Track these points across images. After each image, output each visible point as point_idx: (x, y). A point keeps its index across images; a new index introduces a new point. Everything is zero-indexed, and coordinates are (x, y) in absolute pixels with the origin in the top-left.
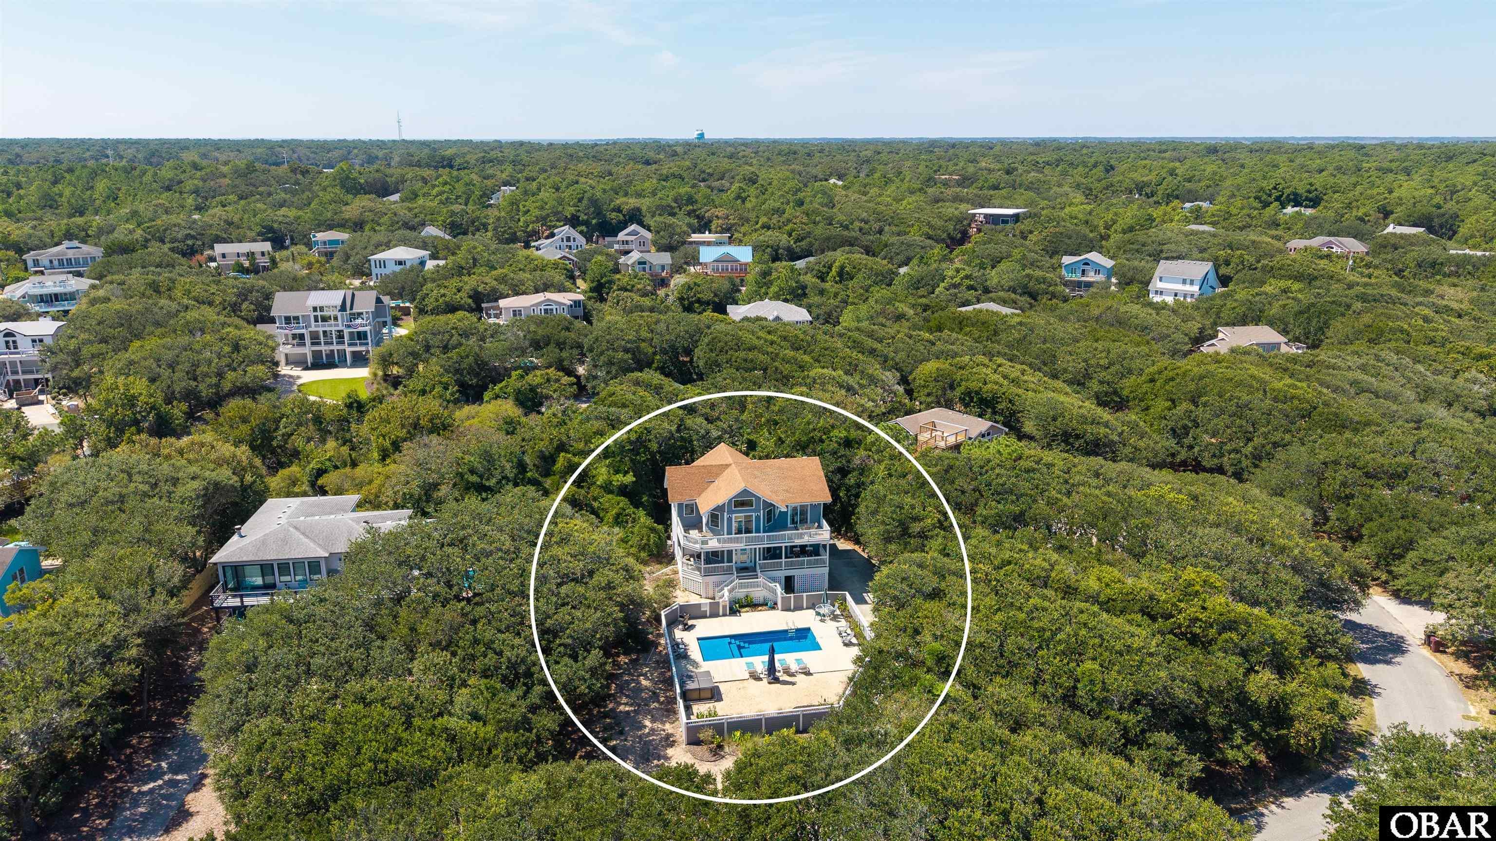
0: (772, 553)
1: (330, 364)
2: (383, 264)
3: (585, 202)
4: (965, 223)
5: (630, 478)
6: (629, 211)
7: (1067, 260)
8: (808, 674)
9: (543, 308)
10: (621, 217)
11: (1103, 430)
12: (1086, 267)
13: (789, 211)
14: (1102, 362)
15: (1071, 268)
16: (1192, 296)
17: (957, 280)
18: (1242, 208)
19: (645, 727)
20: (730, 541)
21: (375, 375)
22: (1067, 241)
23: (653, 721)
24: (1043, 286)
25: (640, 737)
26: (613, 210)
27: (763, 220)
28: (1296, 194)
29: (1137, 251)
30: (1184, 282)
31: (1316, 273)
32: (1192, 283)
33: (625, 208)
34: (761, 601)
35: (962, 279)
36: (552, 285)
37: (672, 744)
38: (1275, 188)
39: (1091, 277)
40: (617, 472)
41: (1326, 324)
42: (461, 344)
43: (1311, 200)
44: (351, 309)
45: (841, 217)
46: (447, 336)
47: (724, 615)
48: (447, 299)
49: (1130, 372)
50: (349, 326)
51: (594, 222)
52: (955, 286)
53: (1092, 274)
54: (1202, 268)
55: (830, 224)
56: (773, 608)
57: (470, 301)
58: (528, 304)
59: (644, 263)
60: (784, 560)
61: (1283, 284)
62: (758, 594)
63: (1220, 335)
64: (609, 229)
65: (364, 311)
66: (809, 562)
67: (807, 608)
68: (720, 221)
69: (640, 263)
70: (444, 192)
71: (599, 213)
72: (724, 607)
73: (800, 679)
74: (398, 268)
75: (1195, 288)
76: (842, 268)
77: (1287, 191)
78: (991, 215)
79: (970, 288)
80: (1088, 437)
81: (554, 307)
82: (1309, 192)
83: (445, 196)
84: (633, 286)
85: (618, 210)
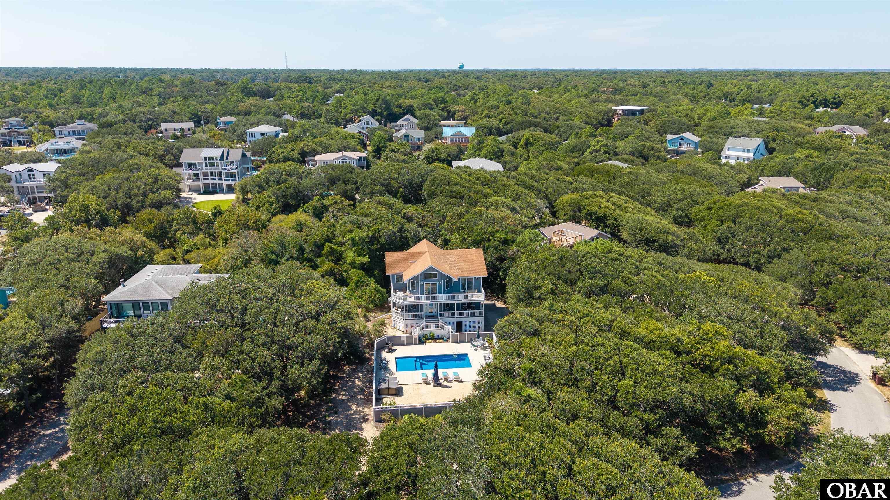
0: (449, 307)
1: (214, 192)
2: (253, 135)
3: (380, 101)
4: (610, 115)
5: (366, 259)
6: (406, 107)
7: (670, 137)
8: (460, 381)
9: (341, 161)
10: (402, 111)
11: (670, 237)
12: (682, 142)
13: (502, 106)
14: (679, 197)
15: (672, 142)
16: (748, 159)
17: (598, 147)
18: (790, 108)
19: (352, 409)
20: (422, 298)
21: (238, 198)
22: (672, 125)
23: (358, 406)
24: (652, 152)
25: (347, 416)
26: (397, 107)
27: (486, 112)
28: (826, 100)
29: (717, 132)
30: (744, 151)
31: (830, 146)
32: (749, 151)
33: (404, 105)
34: (440, 336)
35: (601, 147)
36: (349, 148)
37: (366, 421)
38: (812, 96)
39: (685, 147)
40: (359, 255)
41: (832, 176)
42: (287, 180)
43: (835, 104)
44: (227, 159)
45: (533, 111)
46: (279, 175)
47: (416, 344)
48: (285, 154)
49: (697, 203)
50: (225, 169)
51: (385, 113)
52: (596, 151)
53: (685, 145)
54: (756, 142)
55: (526, 115)
56: (447, 341)
57: (299, 156)
58: (332, 158)
59: (408, 136)
60: (455, 312)
61: (807, 152)
62: (438, 332)
63: (761, 182)
64: (393, 118)
65: (234, 160)
66: (472, 314)
67: (468, 342)
68: (460, 113)
69: (405, 136)
70: (299, 95)
71: (388, 108)
72: (415, 339)
73: (455, 384)
74: (260, 137)
75: (751, 155)
76: (528, 139)
77: (820, 98)
78: (626, 110)
79: (606, 152)
80: (662, 242)
81: (348, 160)
82: (834, 98)
83: (299, 97)
84: (399, 149)
85: (400, 106)
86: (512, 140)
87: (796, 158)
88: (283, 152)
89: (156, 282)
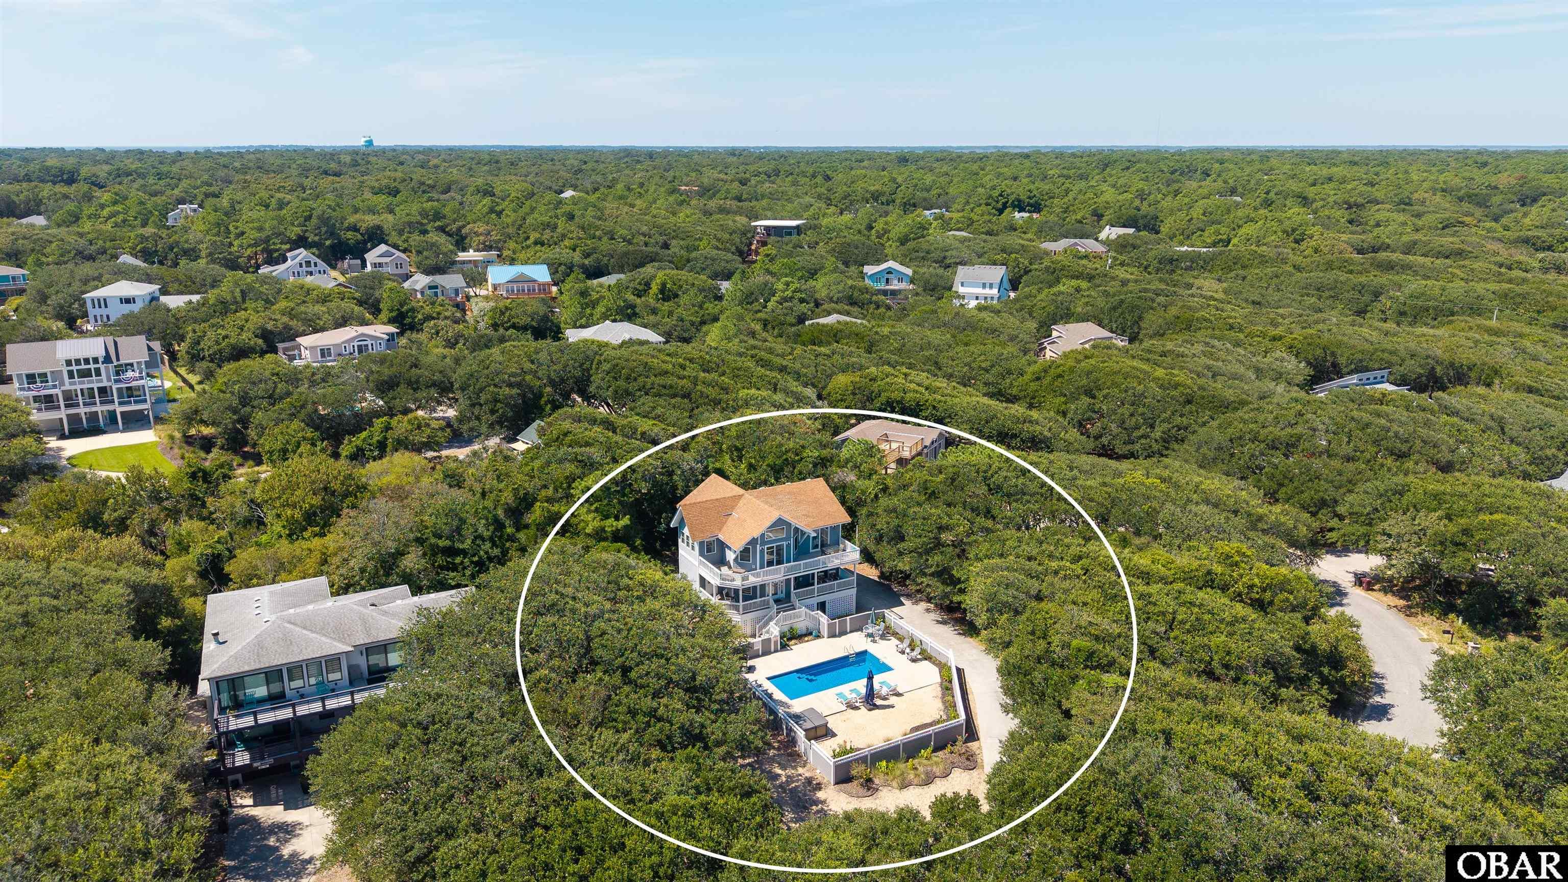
0: (804, 582)
1: (94, 430)
2: (104, 302)
3: (314, 221)
4: (749, 235)
5: (625, 521)
6: (367, 229)
7: (869, 270)
8: (898, 695)
9: (356, 344)
10: (359, 237)
12: (889, 276)
15: (875, 277)
16: (992, 298)
17: (788, 293)
19: (779, 775)
20: (766, 574)
21: (172, 438)
22: (856, 251)
23: (784, 768)
25: (781, 786)
26: (349, 229)
28: (1019, 201)
29: (923, 258)
30: (984, 286)
32: (991, 286)
33: (363, 227)
34: (804, 632)
37: (819, 787)
38: (1001, 195)
39: (895, 285)
43: (1031, 205)
47: (776, 651)
48: (233, 341)
49: (1009, 372)
50: (116, 381)
51: (328, 243)
53: (896, 282)
54: (998, 273)
56: (818, 637)
58: (339, 341)
59: (436, 287)
60: (816, 586)
62: (801, 625)
63: (1055, 334)
64: (359, 252)
65: (134, 361)
66: (839, 585)
67: (851, 632)
68: (482, 238)
69: (430, 288)
70: (118, 213)
71: (332, 234)
72: (776, 642)
73: (893, 700)
74: (127, 308)
75: (995, 291)
76: (664, 285)
77: (1012, 198)
78: (775, 227)
79: (802, 301)
81: (369, 343)
82: (1030, 198)
85: (354, 228)
86: (631, 285)
87: (1063, 293)
88: (226, 337)
89: (290, 622)
